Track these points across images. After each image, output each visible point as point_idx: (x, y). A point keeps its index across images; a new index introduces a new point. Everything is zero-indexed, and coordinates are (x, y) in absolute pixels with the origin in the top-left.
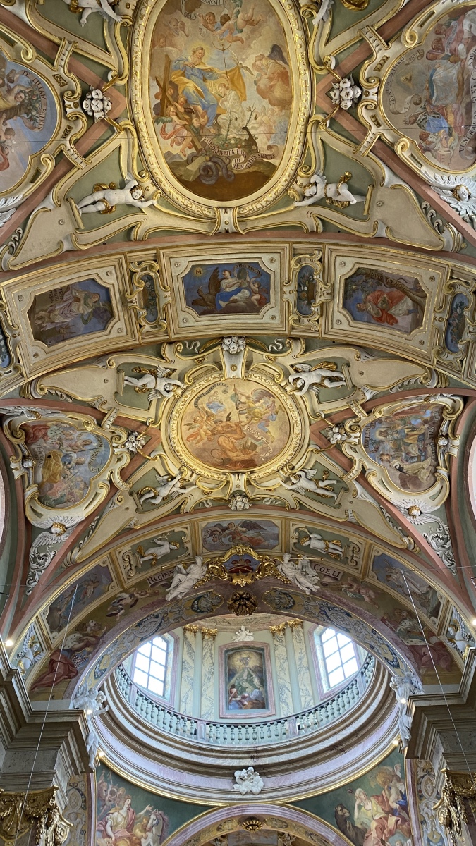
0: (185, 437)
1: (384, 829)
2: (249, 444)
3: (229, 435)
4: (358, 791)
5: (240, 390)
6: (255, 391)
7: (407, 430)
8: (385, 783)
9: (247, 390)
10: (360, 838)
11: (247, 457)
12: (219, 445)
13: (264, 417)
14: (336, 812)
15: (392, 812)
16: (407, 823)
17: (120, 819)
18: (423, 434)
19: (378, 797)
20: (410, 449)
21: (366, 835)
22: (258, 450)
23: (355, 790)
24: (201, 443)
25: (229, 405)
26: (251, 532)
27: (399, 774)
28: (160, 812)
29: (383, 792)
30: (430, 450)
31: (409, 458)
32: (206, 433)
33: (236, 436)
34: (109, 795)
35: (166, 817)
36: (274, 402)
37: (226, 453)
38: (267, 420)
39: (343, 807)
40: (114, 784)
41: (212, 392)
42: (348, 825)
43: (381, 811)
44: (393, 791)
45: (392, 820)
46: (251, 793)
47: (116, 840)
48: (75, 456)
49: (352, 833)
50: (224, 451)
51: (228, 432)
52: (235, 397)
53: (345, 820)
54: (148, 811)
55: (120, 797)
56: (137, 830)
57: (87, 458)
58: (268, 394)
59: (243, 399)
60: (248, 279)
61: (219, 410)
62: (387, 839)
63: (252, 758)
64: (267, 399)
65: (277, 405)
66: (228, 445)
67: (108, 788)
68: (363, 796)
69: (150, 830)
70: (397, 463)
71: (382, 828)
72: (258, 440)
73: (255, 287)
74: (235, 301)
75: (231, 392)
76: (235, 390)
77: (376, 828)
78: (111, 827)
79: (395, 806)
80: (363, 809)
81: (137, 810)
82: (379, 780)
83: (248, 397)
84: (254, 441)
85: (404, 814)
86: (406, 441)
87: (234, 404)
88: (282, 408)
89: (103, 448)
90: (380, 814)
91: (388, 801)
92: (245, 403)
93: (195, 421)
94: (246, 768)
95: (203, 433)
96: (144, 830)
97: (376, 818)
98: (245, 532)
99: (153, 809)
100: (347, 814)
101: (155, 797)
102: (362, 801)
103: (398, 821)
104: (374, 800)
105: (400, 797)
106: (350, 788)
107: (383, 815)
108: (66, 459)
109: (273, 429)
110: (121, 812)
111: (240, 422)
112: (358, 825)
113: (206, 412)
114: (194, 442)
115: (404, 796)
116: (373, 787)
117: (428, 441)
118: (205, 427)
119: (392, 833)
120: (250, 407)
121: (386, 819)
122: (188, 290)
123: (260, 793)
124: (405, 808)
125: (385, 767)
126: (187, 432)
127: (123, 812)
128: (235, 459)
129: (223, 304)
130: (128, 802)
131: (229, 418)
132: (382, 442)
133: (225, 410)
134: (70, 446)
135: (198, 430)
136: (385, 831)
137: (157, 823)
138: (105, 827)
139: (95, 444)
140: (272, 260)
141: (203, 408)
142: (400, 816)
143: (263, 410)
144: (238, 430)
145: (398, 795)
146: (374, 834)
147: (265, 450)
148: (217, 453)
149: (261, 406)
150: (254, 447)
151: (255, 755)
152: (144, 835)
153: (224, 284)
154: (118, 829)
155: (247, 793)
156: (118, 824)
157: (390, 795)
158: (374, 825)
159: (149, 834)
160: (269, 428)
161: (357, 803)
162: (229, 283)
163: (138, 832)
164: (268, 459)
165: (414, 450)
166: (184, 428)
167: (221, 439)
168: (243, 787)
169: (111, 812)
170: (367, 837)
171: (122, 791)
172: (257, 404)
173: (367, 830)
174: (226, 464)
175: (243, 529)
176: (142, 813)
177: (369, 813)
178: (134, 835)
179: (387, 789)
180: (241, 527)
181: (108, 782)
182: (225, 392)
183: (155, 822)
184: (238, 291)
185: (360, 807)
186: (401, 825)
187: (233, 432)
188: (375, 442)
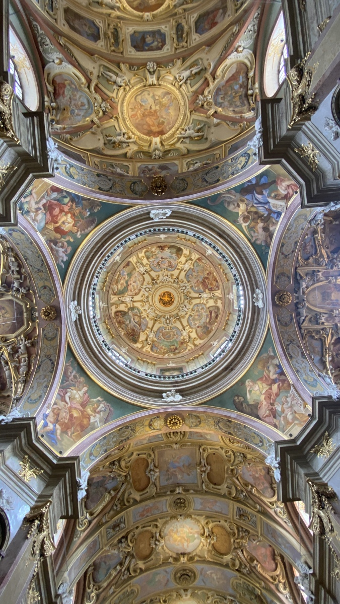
0: (130, 115)
1: (271, 395)
2: (161, 121)
3: (151, 117)
4: (247, 382)
5: (156, 93)
6: (162, 93)
7: (233, 94)
8: (264, 367)
9: (159, 92)
10: (255, 411)
11: (160, 129)
12: (147, 122)
13: (167, 105)
14: (234, 401)
15: (274, 381)
16: (286, 382)
17: (77, 396)
18: (241, 95)
19: (262, 378)
20: (236, 103)
21: (259, 406)
22: (165, 124)
23: (245, 382)
24: (137, 121)
25: (151, 101)
26: (164, 172)
27: (272, 354)
28: (108, 404)
29: (265, 373)
30: (246, 102)
31: (237, 106)
32: (140, 115)
33: (155, 118)
34: (72, 377)
35: (112, 409)
36: (171, 97)
37: (150, 127)
38: (169, 107)
39: (238, 396)
40: (77, 372)
41: (143, 94)
42: (244, 406)
43: (266, 386)
44: (271, 368)
45: (275, 387)
46: (173, 402)
47: (71, 408)
48: (76, 111)
49: (248, 410)
50: (149, 126)
51: (151, 115)
52: (153, 97)
53: (242, 404)
54: (99, 401)
55: (80, 382)
56: (89, 409)
57: (82, 113)
58: (168, 93)
59: (157, 98)
60: (157, 37)
61: (147, 103)
62: (274, 401)
63: (174, 386)
64: (168, 96)
65: (172, 98)
66: (151, 123)
67: (73, 372)
68: (251, 384)
69: (99, 412)
70: (231, 109)
71: (269, 396)
72: (165, 119)
73: (160, 40)
74: (152, 47)
75: (151, 94)
76: (153, 93)
77: (265, 399)
78: (70, 398)
79: (275, 376)
80: (253, 392)
81: (90, 397)
82: (260, 367)
83: (159, 96)
84: (163, 120)
85: (282, 377)
86: (234, 100)
87: (153, 100)
88: (176, 99)
89: (90, 110)
90: (265, 388)
91: (269, 377)
92: (158, 100)
93: (135, 107)
94: (170, 391)
95: (138, 115)
96: (94, 411)
97: (264, 392)
98: (161, 172)
99: (103, 401)
100: (242, 399)
101: (105, 392)
102: (251, 387)
103: (279, 385)
104: (259, 382)
105: (277, 368)
106: (242, 382)
107: (268, 387)
108: (72, 112)
109: (172, 112)
110: (79, 392)
111: (156, 110)
112: (251, 402)
113: (140, 104)
114: (135, 119)
115: (279, 366)
116: (257, 374)
117: (244, 98)
118: (139, 112)
119: (277, 395)
120: (160, 101)
121: (271, 389)
122: (132, 41)
123: (180, 401)
124: (282, 373)
125: (262, 356)
126: (131, 113)
127: (81, 393)
128: (154, 131)
129: (146, 48)
130: (85, 389)
131: (151, 108)
132: (222, 103)
133: (149, 104)
134: (75, 104)
135: (136, 113)
136: (272, 397)
137: (105, 411)
138: (64, 394)
139: (87, 106)
140: (166, 27)
141: (139, 102)
142: (280, 380)
143: (166, 102)
144: (155, 114)
145: (275, 368)
146: (264, 403)
147: (169, 123)
148: (145, 127)
149: (165, 100)
150: (163, 122)
151: (176, 385)
152: (93, 414)
153: (147, 40)
154: (74, 401)
155: (170, 402)
156: (75, 398)
157: (269, 372)
158: (263, 397)
159: (98, 415)
160: (170, 111)
161: (248, 389)
162: (149, 39)
163: (89, 410)
164: (170, 129)
165: (238, 103)
166: (130, 110)
167: (148, 119)
168: (169, 400)
169: (71, 388)
170: (260, 407)
171: (82, 379)
172: (164, 99)
173: (258, 403)
174: (150, 133)
175: (160, 170)
176: (94, 400)
177: (258, 392)
178: (86, 411)
179: (267, 369)
180: (159, 169)
181: (74, 368)
182: (149, 94)
183: (103, 409)
184: (153, 42)
185: (250, 391)
186: (283, 385)
187: (153, 115)
188: (219, 103)
